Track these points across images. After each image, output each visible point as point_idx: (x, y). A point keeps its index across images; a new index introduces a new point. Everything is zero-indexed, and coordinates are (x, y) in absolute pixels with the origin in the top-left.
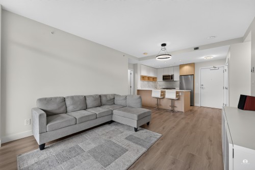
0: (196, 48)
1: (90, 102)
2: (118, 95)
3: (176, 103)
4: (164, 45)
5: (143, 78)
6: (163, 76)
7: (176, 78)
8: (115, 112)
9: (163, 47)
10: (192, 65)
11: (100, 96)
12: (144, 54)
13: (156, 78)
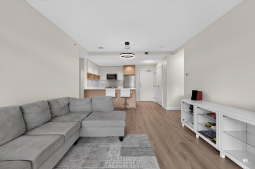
0: (146, 53)
1: (33, 117)
2: (74, 99)
3: (128, 101)
4: (127, 43)
5: (89, 76)
6: (107, 75)
7: (120, 77)
8: (85, 123)
9: (127, 46)
10: (133, 66)
11: (49, 103)
12: (100, 48)
13: (99, 76)
